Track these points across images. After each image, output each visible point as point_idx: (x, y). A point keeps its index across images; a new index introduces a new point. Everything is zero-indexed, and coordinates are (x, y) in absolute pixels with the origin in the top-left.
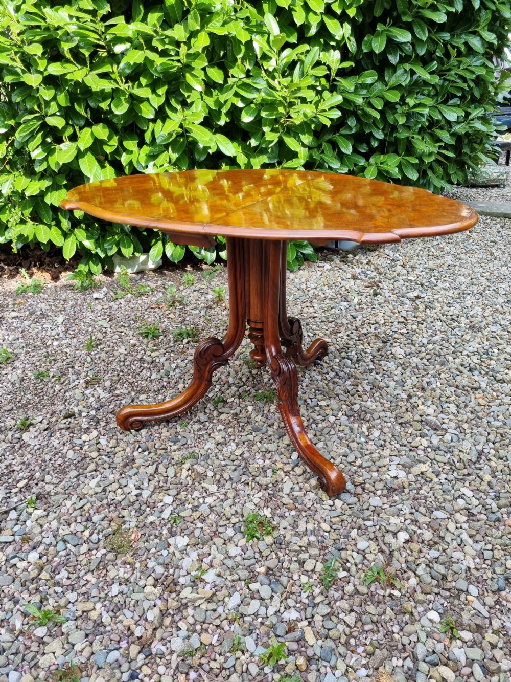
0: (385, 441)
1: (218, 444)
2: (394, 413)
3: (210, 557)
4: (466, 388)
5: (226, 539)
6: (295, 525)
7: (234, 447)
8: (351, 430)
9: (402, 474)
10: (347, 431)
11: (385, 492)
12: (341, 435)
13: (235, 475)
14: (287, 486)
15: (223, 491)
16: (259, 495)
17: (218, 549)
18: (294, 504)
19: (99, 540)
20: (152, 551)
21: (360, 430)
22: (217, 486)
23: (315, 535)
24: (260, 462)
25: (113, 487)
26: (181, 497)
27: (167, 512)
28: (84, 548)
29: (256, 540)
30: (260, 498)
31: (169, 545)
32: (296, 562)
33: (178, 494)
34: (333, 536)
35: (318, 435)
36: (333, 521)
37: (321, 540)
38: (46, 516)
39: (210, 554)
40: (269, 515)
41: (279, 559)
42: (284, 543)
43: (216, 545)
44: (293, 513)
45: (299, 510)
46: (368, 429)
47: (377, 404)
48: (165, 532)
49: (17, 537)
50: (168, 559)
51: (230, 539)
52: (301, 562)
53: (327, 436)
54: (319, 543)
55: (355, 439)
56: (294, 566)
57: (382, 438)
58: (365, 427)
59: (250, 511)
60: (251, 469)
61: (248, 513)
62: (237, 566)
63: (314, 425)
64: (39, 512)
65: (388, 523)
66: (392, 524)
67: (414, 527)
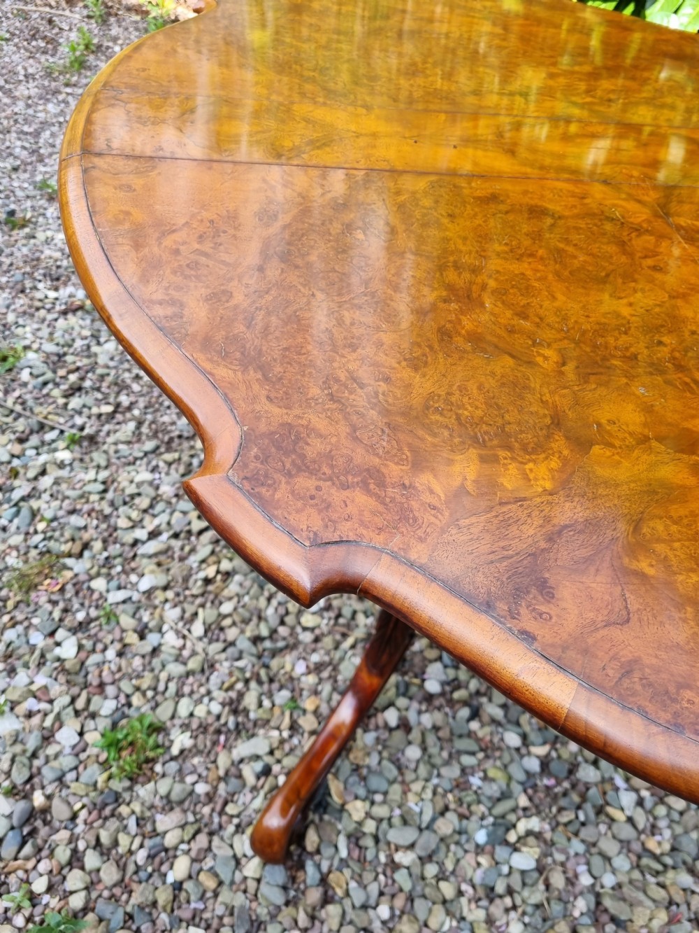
0: (510, 892)
2: (636, 875)
3: (44, 706)
5: (92, 708)
6: (169, 804)
8: (505, 795)
10: (493, 790)
12: (475, 781)
13: (244, 644)
14: (259, 744)
15: (199, 647)
16: (215, 708)
17: (65, 708)
18: (220, 779)
19: (36, 547)
20: (35, 621)
21: (512, 817)
22: (206, 632)
23: (151, 857)
24: (300, 668)
25: (144, 502)
26: (159, 596)
27: (121, 595)
28: (17, 540)
29: (103, 757)
30: (209, 712)
31: (52, 634)
32: (75, 851)
33: (165, 588)
34: (163, 896)
35: (441, 734)
36: (202, 877)
37: (143, 875)
38: (61, 465)
39: (51, 702)
40: (175, 751)
41: (74, 817)
42: (114, 810)
43: (73, 700)
44: (201, 789)
45: (210, 797)
46: (529, 833)
47: (641, 819)
48: (81, 616)
49: (16, 462)
50: (24, 649)
51: (93, 716)
52: (76, 860)
53: (445, 754)
54: (136, 873)
55: (474, 818)
56: (63, 854)
57: (516, 881)
58: (534, 823)
59: (169, 713)
60: (274, 664)
61: (164, 713)
62: (34, 755)
63: (465, 712)
64: (64, 455)
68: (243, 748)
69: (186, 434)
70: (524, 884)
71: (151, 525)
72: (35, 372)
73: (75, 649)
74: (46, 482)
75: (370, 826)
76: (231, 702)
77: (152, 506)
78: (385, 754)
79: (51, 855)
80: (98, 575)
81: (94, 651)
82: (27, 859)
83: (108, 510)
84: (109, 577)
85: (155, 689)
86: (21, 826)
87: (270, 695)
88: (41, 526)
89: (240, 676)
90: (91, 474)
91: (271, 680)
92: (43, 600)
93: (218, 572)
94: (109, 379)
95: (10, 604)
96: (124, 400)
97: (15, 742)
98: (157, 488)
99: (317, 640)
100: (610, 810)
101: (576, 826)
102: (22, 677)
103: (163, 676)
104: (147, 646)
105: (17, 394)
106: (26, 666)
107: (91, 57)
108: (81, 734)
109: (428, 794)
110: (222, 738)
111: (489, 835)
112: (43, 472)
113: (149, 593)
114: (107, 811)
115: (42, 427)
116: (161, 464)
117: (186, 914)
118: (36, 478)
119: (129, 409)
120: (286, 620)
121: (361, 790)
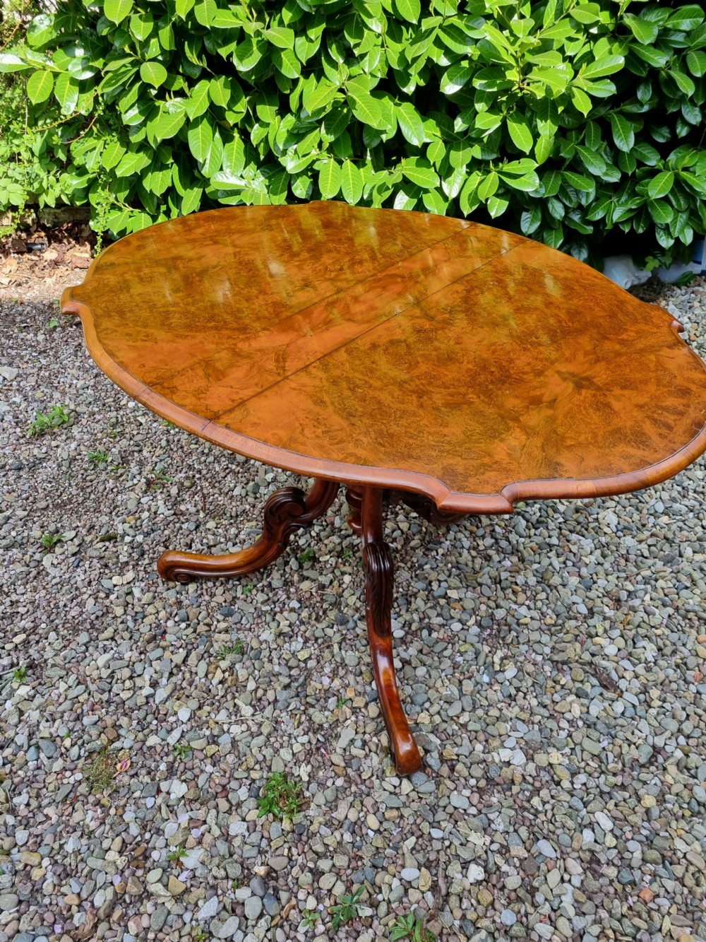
0: (518, 689)
1: (280, 634)
2: (554, 638)
3: (203, 828)
4: (691, 615)
5: (234, 803)
6: (332, 805)
7: (300, 646)
8: (477, 654)
9: (519, 758)
10: (470, 656)
11: (483, 783)
12: (459, 659)
13: (283, 695)
14: (347, 734)
15: (259, 719)
16: (303, 739)
17: (217, 817)
18: (344, 769)
19: (79, 757)
20: (136, 795)
21: (489, 659)
22: (253, 708)
23: (353, 833)
24: (326, 681)
25: (124, 673)
26: (202, 713)
27: (175, 735)
28: (58, 765)
29: (271, 817)
30: (302, 745)
31: (159, 791)
32: (311, 870)
33: (200, 707)
34: (379, 841)
35: (424, 652)
36: (387, 815)
37: (357, 844)
38: (31, 699)
39: (205, 822)
40: (306, 778)
41: (289, 859)
42: (307, 834)
43: (217, 809)
44: (340, 782)
45: (349, 781)
46: (502, 659)
47: (536, 614)
48: (163, 767)
50: (150, 814)
51: (239, 805)
52: (317, 874)
53: (436, 658)
55: (475, 674)
56: (306, 878)
57: (516, 682)
58: (500, 654)
59: (282, 765)
60: (309, 691)
61: (278, 767)
62: (231, 854)
63: (425, 633)
64: (24, 691)
65: (464, 842)
66: (469, 845)
67: (499, 860)
68: (340, 744)
70: (520, 681)
71: (145, 682)
73: (183, 785)
75: (437, 719)
76: (308, 729)
77: (132, 671)
78: (411, 682)
79: (299, 886)
80: (145, 736)
81: (196, 776)
82: (289, 901)
83: (104, 697)
84: (155, 732)
85: (257, 762)
86: (266, 892)
87: (325, 708)
88: (67, 743)
89: (300, 712)
90: (62, 686)
91: (317, 700)
92: (126, 779)
93: (224, 672)
95: (105, 802)
96: (24, 623)
97: (211, 859)
98: (122, 658)
99: (318, 661)
100: (521, 621)
101: (516, 639)
102: (169, 828)
103: (255, 752)
104: (226, 746)
106: (165, 820)
108: (244, 820)
109: (447, 682)
110: (323, 750)
111: (488, 675)
112: (22, 712)
113: (193, 718)
114: (305, 838)
116: (106, 643)
117: (397, 838)
118: (20, 720)
119: (35, 627)
120: (290, 664)
121: (418, 709)
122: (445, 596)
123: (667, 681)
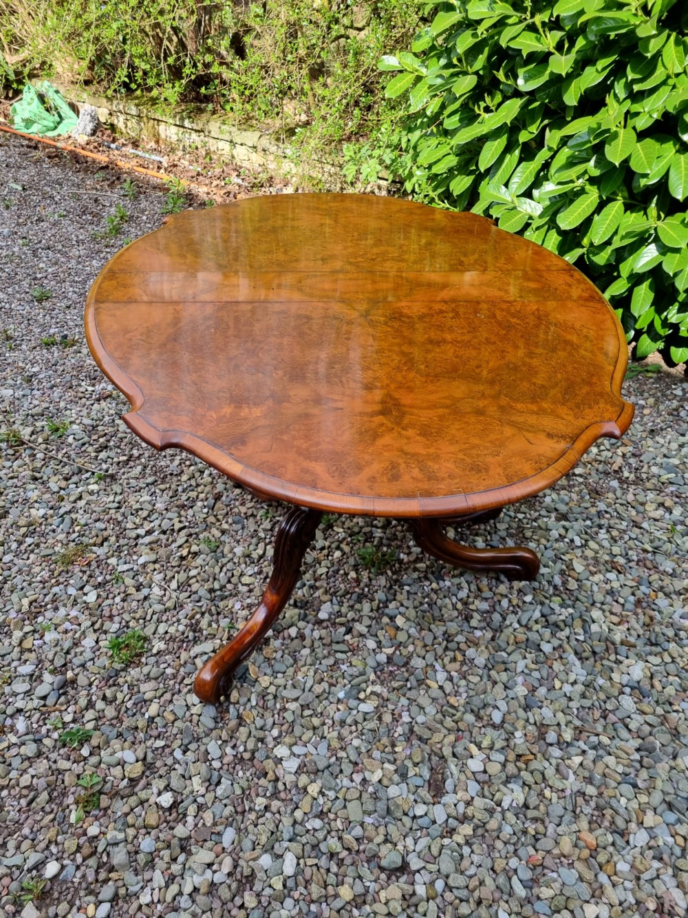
1: (249, 556)
2: (439, 716)
3: (75, 627)
5: (104, 628)
6: (148, 678)
7: (250, 572)
8: (362, 674)
9: (292, 765)
10: (354, 671)
11: (247, 756)
12: (344, 667)
13: (203, 593)
14: (207, 646)
15: (174, 595)
16: (181, 628)
17: (87, 628)
18: (181, 665)
19: (74, 541)
20: (71, 582)
21: (364, 685)
22: (179, 587)
23: (135, 704)
24: (238, 606)
25: (145, 514)
26: (151, 567)
27: (126, 567)
28: (61, 537)
29: (110, 653)
30: (177, 631)
31: (82, 588)
32: (90, 701)
33: (155, 562)
34: (141, 723)
35: (324, 641)
36: (165, 714)
37: (130, 713)
38: (91, 493)
39: (79, 625)
40: (155, 651)
41: (90, 685)
42: (115, 681)
43: (93, 624)
44: (169, 671)
45: (174, 676)
46: (373, 693)
47: (448, 687)
48: (100, 579)
49: (62, 492)
50: (64, 597)
51: (105, 632)
52: (90, 705)
53: (325, 652)
54: (126, 712)
55: (338, 686)
56: (83, 702)
57: (360, 718)
58: (378, 688)
59: (152, 631)
60: (221, 604)
61: (149, 631)
62: (68, 653)
63: (343, 630)
64: (94, 487)
65: (187, 776)
66: (188, 782)
67: (192, 810)
68: (197, 649)
69: (175, 473)
70: (365, 720)
71: (147, 526)
72: (77, 437)
73: (95, 597)
74: (82, 503)
75: (272, 689)
76: (192, 625)
77: (149, 516)
78: (286, 651)
79: (76, 703)
80: (113, 556)
81: (107, 598)
82: (62, 704)
83: (120, 519)
84: (119, 558)
85: (144, 619)
86: (59, 690)
87: (217, 622)
88: (77, 529)
89: (199, 610)
90: (111, 498)
91: (218, 614)
92: (77, 569)
93: (189, 552)
94: (126, 440)
95: (56, 573)
96: (135, 452)
97: (56, 645)
98: (154, 505)
99: (250, 591)
100: (428, 681)
101: (405, 690)
102: (62, 611)
103: (150, 612)
104: (141, 596)
105: (64, 451)
106: (65, 605)
107: (125, 225)
108: (97, 642)
109: (311, 673)
110: (185, 645)
111: (346, 694)
112: (80, 498)
113: (144, 565)
114: (111, 682)
115: (80, 471)
116: (157, 491)
117: (155, 733)
118: (75, 502)
119: (139, 458)
120: (232, 580)
121: (269, 671)
122: (392, 618)
123: (495, 834)
